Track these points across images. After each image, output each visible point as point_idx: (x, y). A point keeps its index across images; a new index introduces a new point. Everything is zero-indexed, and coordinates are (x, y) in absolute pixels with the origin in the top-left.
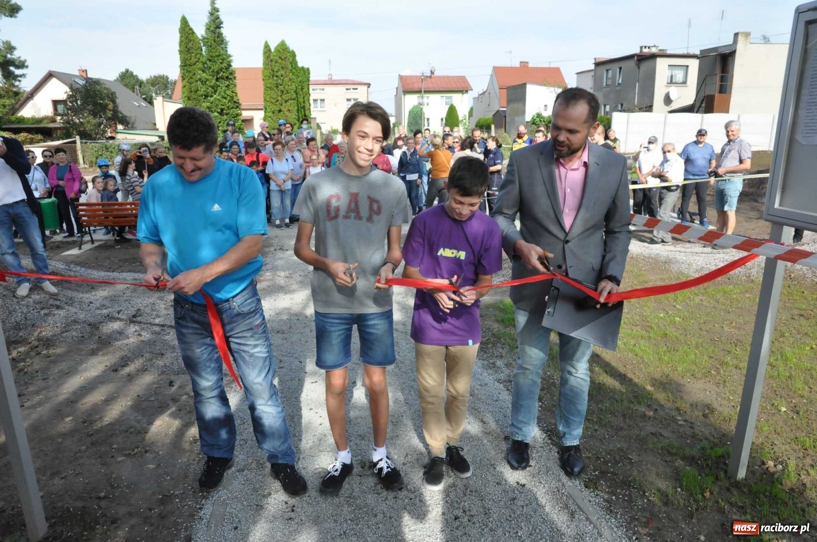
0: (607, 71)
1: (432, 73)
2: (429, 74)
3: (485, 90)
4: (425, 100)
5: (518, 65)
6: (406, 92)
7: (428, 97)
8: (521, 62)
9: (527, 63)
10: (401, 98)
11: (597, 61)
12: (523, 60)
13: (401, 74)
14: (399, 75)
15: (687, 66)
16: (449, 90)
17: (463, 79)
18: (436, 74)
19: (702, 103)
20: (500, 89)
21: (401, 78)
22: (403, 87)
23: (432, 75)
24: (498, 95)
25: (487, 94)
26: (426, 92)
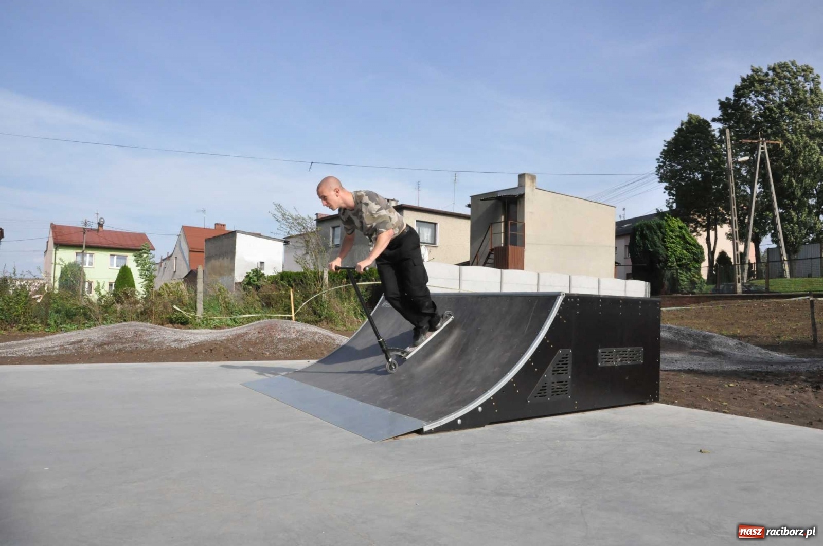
0: (334, 228)
1: (100, 225)
2: (95, 226)
3: (170, 254)
4: (87, 258)
5: (213, 227)
6: (59, 245)
7: (91, 255)
8: (216, 224)
9: (224, 225)
10: (52, 251)
11: (320, 217)
12: (218, 222)
13: (54, 223)
14: (52, 224)
15: (435, 224)
16: (123, 247)
17: (143, 237)
18: (105, 228)
19: (488, 258)
20: (190, 251)
21: (54, 227)
22: (55, 238)
23: (100, 228)
24: (187, 259)
25: (173, 257)
26: (89, 247)
